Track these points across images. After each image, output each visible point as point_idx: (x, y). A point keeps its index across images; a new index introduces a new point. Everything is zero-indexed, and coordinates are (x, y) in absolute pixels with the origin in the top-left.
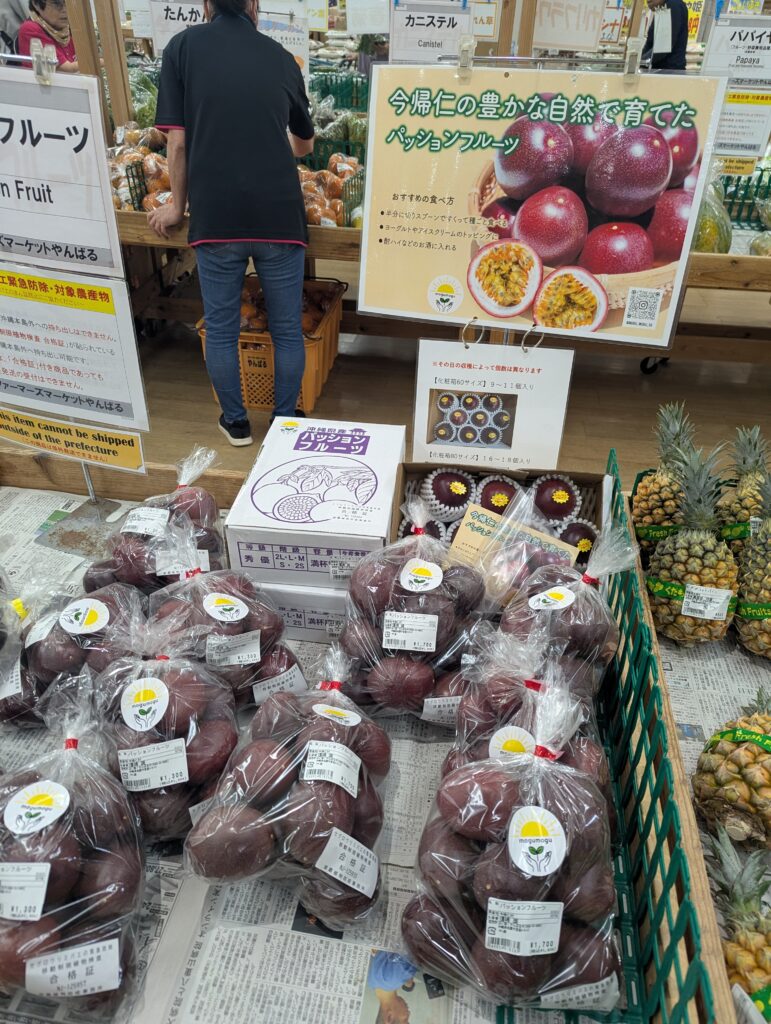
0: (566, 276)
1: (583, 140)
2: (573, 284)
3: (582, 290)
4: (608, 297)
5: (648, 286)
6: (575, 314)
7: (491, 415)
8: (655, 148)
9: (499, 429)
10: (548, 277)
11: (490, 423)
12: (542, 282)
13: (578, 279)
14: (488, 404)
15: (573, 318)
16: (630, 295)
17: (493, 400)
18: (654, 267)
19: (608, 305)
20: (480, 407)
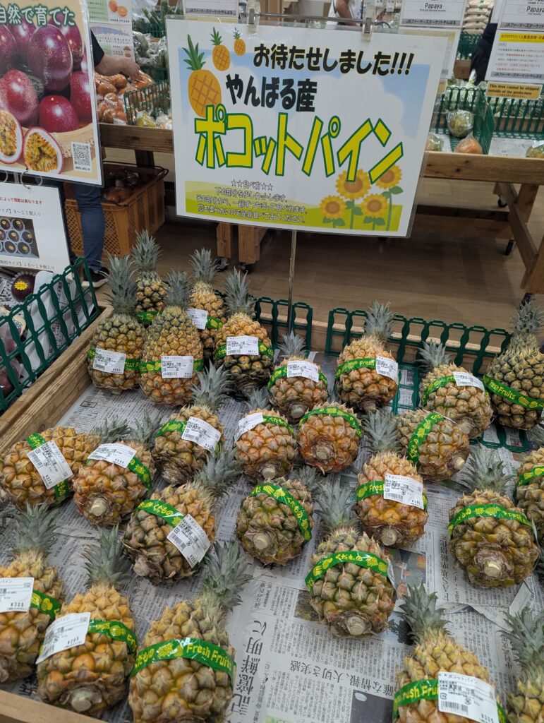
0: (35, 134)
1: (20, 36)
2: (40, 140)
3: (46, 144)
4: (61, 148)
5: (80, 141)
6: (47, 161)
7: (20, 233)
8: (59, 41)
9: (28, 244)
10: (26, 134)
11: (21, 240)
12: (24, 138)
13: (42, 136)
14: (16, 226)
15: (46, 164)
16: (72, 148)
17: (18, 223)
18: (81, 128)
19: (63, 155)
20: (12, 228)
